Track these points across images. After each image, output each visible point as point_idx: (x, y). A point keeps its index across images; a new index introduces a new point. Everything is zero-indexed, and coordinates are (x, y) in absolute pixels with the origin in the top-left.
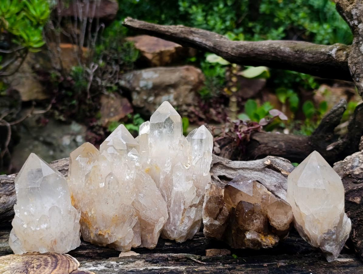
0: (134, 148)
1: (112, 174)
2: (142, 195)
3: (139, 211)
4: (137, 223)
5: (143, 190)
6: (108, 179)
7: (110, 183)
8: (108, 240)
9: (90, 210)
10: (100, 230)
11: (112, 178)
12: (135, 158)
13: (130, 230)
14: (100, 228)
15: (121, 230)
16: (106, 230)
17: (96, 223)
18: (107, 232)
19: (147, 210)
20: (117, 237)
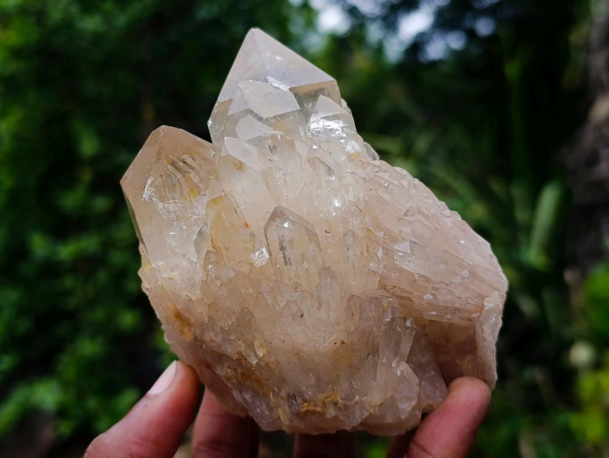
0: (321, 97)
1: (283, 214)
2: (404, 247)
3: (409, 299)
4: (415, 337)
5: (404, 229)
6: (274, 235)
7: (284, 245)
8: (341, 421)
9: (251, 346)
10: (305, 401)
11: (286, 225)
12: (337, 130)
13: (403, 368)
14: (301, 394)
15: (375, 380)
16: (325, 395)
17: (283, 380)
18: (329, 399)
19: (436, 289)
20: (366, 405)
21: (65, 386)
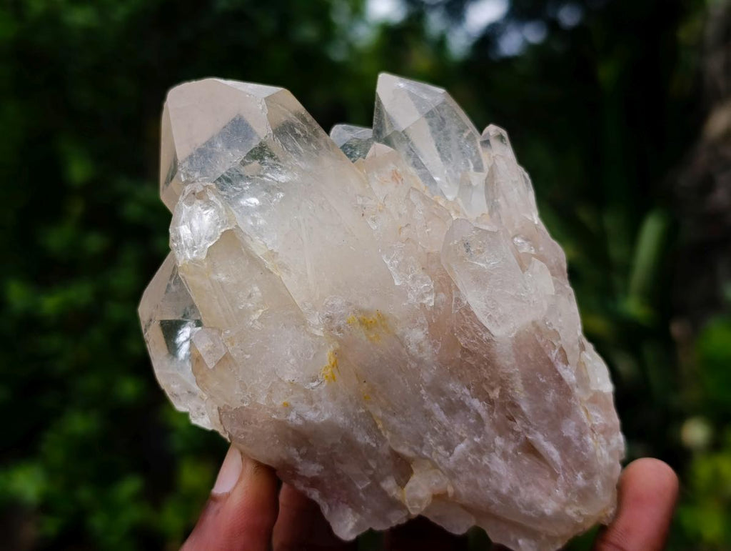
21: (51, 472)
